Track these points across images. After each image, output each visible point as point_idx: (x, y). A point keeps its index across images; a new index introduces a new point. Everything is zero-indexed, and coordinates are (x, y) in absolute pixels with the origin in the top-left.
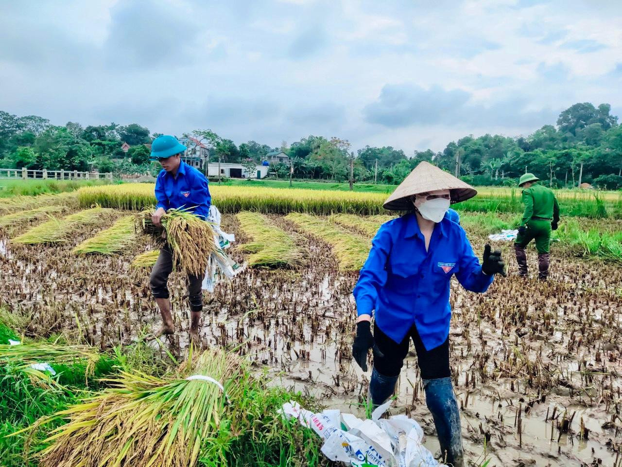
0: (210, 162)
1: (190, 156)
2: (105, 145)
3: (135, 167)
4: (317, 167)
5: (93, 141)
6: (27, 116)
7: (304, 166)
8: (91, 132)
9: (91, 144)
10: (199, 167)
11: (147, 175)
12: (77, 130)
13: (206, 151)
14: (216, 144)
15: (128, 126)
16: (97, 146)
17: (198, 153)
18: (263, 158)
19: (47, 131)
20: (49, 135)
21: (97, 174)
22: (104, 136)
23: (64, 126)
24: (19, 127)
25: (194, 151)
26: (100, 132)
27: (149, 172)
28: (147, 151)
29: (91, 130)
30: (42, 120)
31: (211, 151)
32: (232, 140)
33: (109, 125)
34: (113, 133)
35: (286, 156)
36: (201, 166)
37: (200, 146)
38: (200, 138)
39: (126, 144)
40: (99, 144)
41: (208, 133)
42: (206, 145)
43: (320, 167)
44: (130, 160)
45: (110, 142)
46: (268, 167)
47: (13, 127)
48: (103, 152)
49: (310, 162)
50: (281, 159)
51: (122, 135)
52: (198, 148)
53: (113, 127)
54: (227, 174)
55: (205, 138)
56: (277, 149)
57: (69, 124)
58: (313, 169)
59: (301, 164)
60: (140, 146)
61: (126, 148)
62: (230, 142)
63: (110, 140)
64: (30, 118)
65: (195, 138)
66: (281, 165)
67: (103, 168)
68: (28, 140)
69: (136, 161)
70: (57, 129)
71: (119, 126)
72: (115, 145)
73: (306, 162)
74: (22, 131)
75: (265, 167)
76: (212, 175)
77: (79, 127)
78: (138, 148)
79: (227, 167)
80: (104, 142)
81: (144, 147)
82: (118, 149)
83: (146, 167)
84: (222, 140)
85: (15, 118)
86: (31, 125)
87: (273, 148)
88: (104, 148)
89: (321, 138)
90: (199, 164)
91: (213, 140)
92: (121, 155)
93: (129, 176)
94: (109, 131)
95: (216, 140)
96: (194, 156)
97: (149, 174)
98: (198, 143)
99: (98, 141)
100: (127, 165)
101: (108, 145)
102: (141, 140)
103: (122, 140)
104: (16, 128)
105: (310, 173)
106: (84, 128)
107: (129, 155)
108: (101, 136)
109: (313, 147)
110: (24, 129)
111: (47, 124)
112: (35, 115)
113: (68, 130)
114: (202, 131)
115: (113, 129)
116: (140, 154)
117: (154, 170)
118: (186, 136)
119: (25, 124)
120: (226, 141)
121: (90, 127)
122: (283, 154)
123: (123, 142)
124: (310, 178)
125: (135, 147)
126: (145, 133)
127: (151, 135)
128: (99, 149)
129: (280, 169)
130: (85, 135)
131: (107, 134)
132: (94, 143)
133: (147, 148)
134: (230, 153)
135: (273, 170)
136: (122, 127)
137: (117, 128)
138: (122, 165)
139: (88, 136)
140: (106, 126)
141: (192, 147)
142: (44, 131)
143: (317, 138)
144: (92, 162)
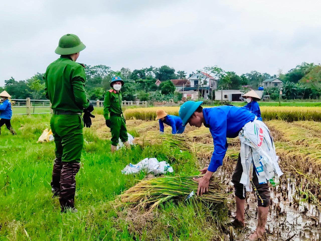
0: (217, 90)
1: (202, 86)
2: (145, 82)
3: (163, 96)
4: (307, 89)
5: (137, 80)
6: (97, 65)
7: (295, 89)
8: (136, 74)
9: (136, 82)
10: (209, 94)
11: (171, 102)
12: (127, 73)
13: (214, 81)
14: (221, 76)
15: (160, 68)
16: (140, 83)
17: (208, 84)
18: (261, 84)
19: (109, 75)
20: (110, 78)
21: (138, 102)
22: (144, 76)
23: (120, 70)
24: (92, 73)
25: (205, 83)
26: (142, 73)
27: (172, 100)
28: (172, 85)
29: (136, 72)
30: (106, 68)
31: (218, 82)
32: (234, 72)
33: (149, 67)
34: (150, 73)
35: (280, 81)
36: (210, 93)
37: (210, 78)
38: (209, 72)
39: (158, 80)
40: (141, 82)
41: (215, 68)
42: (214, 77)
43: (310, 89)
44: (160, 92)
45: (148, 80)
46: (263, 91)
47: (88, 73)
48: (144, 87)
49: (299, 86)
50: (276, 84)
51: (157, 74)
52: (208, 80)
53: (150, 69)
54: (230, 99)
55: (212, 72)
56: (275, 76)
57: (123, 69)
58: (303, 91)
59: (292, 87)
60: (167, 81)
61: (158, 83)
62: (233, 73)
63: (148, 79)
64: (99, 67)
65: (205, 72)
66: (274, 89)
67: (143, 98)
68: (98, 81)
69: (164, 92)
70: (115, 73)
71: (155, 68)
72: (151, 82)
73: (297, 85)
74: (94, 76)
75: (260, 91)
76: (218, 99)
77: (129, 71)
78: (166, 83)
79: (230, 93)
80: (144, 80)
81: (170, 82)
82: (153, 85)
83: (170, 96)
84: (226, 73)
85: (90, 67)
86: (100, 71)
87: (272, 75)
88: (144, 85)
89: (312, 64)
90: (209, 92)
91: (218, 74)
92: (155, 88)
93: (159, 103)
94: (148, 72)
95: (221, 73)
96: (204, 86)
97: (172, 101)
98: (208, 76)
99: (141, 79)
100: (158, 96)
101: (146, 82)
102: (169, 77)
103: (156, 78)
104: (90, 74)
105: (300, 94)
106: (132, 71)
107: (160, 88)
108: (143, 76)
109: (305, 73)
110: (95, 74)
111: (109, 70)
112: (102, 65)
113: (122, 73)
114: (211, 67)
115: (150, 71)
116: (167, 87)
117: (176, 98)
118: (199, 72)
119: (96, 71)
120: (230, 73)
121: (135, 71)
122: (277, 80)
123: (156, 79)
124: (300, 98)
125: (164, 82)
126: (172, 71)
127: (176, 73)
128: (140, 85)
129: (273, 92)
130: (132, 76)
131: (146, 74)
132: (138, 81)
133: (172, 82)
134: (231, 82)
135: (267, 94)
136: (157, 68)
137: (153, 69)
138: (155, 96)
139: (135, 77)
140: (146, 68)
141: (204, 79)
142: (107, 75)
143: (308, 64)
144: (136, 94)
